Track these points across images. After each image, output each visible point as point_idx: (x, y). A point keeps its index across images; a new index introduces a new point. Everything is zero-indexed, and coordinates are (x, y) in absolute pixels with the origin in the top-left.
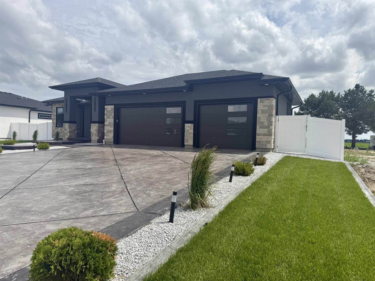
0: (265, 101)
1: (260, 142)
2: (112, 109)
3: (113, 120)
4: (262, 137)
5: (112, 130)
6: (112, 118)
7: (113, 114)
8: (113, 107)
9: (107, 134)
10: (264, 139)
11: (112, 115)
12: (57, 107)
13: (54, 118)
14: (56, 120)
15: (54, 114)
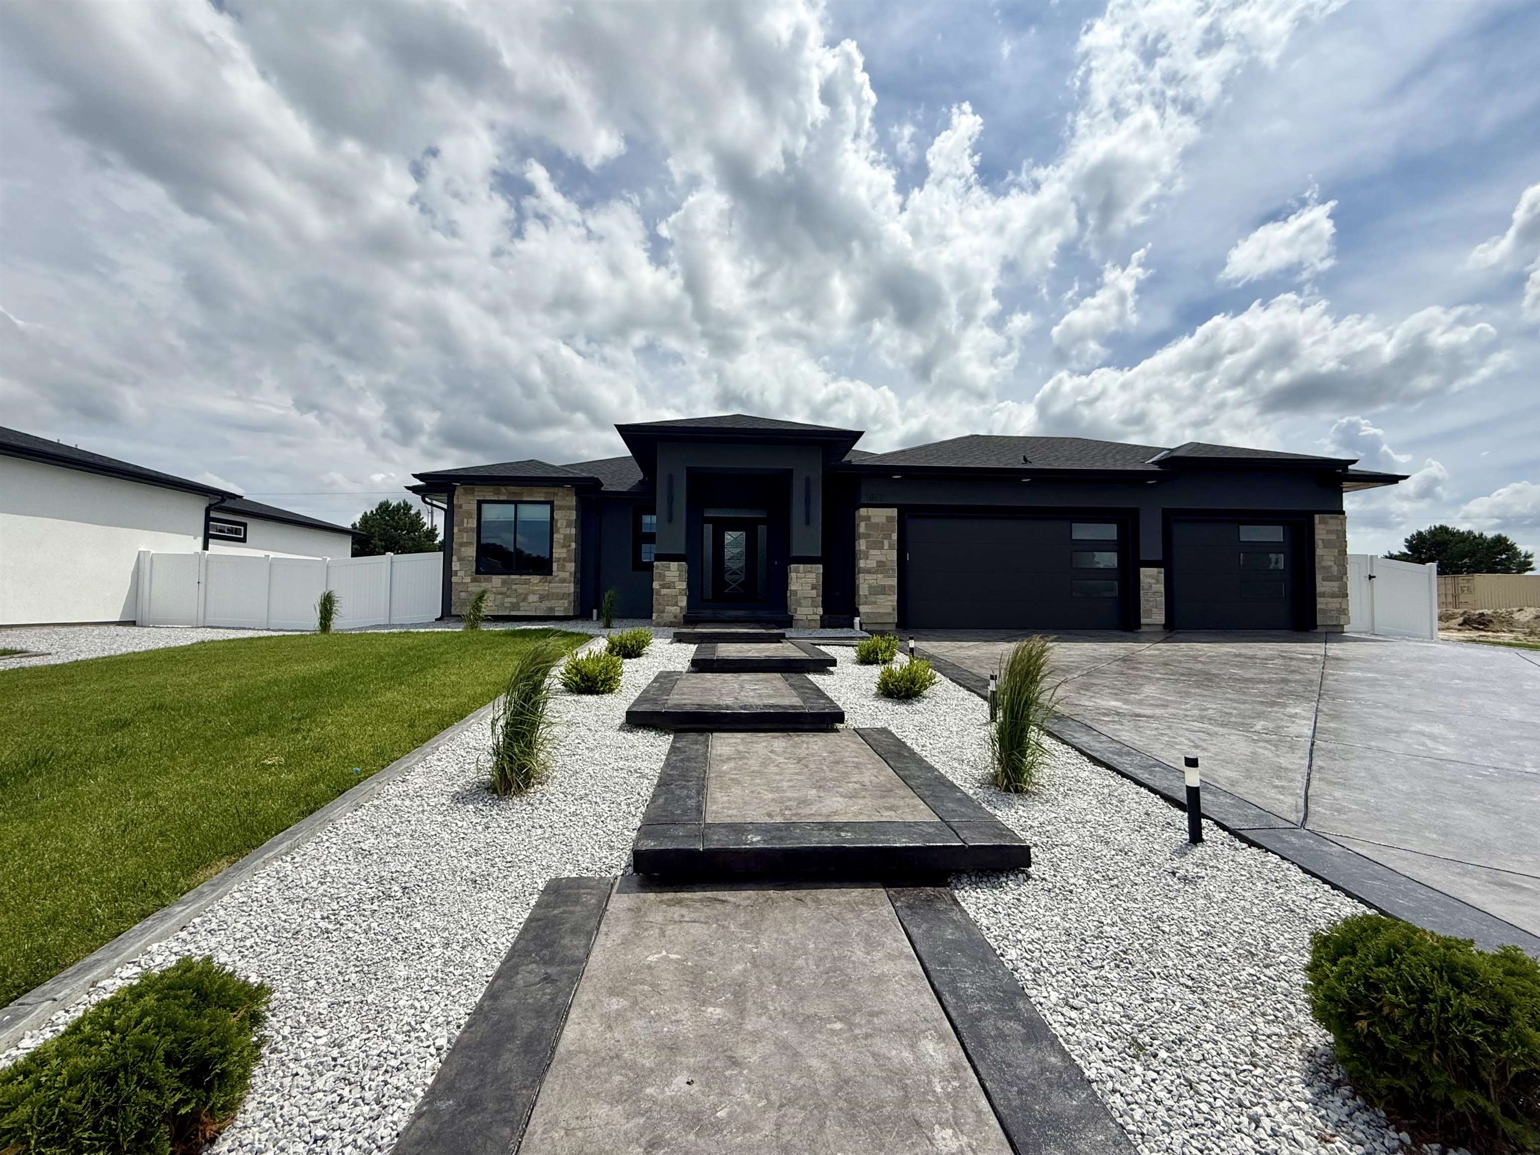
0: (1331, 521)
1: (1325, 611)
3: (893, 555)
4: (1330, 600)
5: (891, 586)
6: (890, 548)
7: (895, 536)
10: (1334, 603)
11: (889, 537)
12: (482, 499)
13: (465, 540)
14: (475, 549)
15: (465, 525)
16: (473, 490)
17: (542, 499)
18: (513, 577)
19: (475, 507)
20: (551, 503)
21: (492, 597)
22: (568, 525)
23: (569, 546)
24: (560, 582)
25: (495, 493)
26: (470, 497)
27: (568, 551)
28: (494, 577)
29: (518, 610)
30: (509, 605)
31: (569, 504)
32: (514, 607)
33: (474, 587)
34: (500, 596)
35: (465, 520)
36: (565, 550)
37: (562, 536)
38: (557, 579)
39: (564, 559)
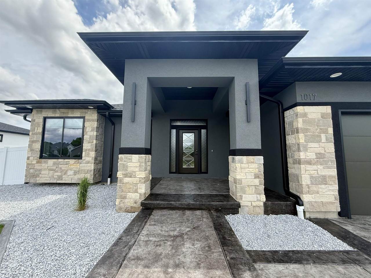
3: (331, 148)
5: (331, 177)
7: (331, 130)
8: (328, 109)
11: (326, 132)
12: (46, 116)
13: (35, 139)
14: (40, 144)
15: (36, 131)
16: (41, 112)
17: (79, 116)
18: (60, 160)
19: (41, 120)
20: (83, 118)
21: (47, 172)
22: (92, 130)
23: (93, 142)
24: (86, 163)
25: (53, 113)
26: (39, 115)
27: (92, 145)
28: (49, 160)
29: (62, 180)
30: (56, 177)
31: (93, 118)
32: (59, 178)
33: (37, 167)
34: (52, 172)
35: (36, 128)
36: (90, 144)
37: (88, 137)
38: (84, 161)
39: (89, 150)
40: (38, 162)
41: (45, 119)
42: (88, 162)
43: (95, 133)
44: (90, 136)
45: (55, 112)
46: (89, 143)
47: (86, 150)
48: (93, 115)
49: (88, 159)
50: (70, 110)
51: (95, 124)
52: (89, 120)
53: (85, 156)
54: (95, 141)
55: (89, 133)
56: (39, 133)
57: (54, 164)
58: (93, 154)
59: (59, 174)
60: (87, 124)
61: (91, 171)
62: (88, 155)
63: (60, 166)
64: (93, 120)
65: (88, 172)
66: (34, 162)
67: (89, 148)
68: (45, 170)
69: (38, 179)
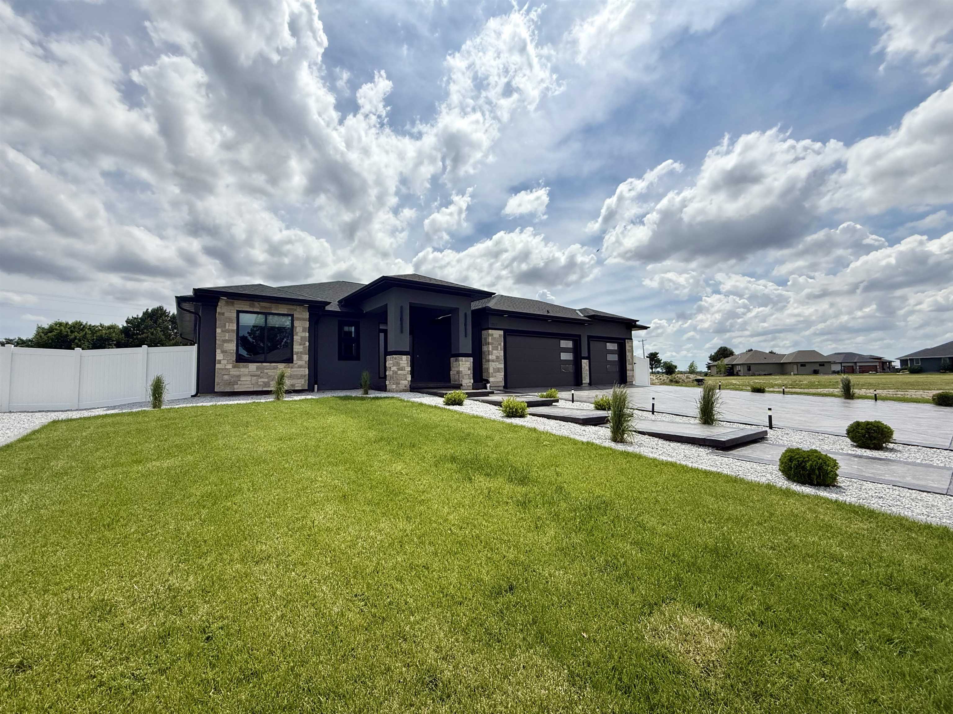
0: (629, 342)
2: (500, 335)
3: (502, 353)
4: (630, 372)
5: (502, 368)
6: (501, 350)
7: (502, 344)
8: (501, 332)
9: (494, 374)
12: (240, 309)
13: (227, 338)
14: (235, 344)
15: (227, 327)
16: (233, 303)
17: (285, 313)
18: (264, 364)
19: (235, 315)
21: (249, 378)
22: (304, 331)
23: (305, 344)
24: (298, 368)
25: (250, 306)
26: (231, 308)
27: (304, 347)
28: (250, 364)
29: (269, 387)
30: (262, 383)
31: (304, 317)
32: (266, 385)
33: (235, 372)
34: (255, 378)
35: (227, 324)
36: (302, 347)
37: (299, 338)
38: (296, 365)
39: (301, 353)
40: (234, 367)
41: (238, 312)
42: (300, 367)
43: (307, 334)
44: (302, 337)
45: (253, 306)
46: (300, 345)
47: (297, 353)
48: (304, 313)
49: (300, 363)
50: (273, 305)
51: (307, 324)
52: (298, 319)
53: (297, 360)
54: (307, 344)
55: (299, 334)
56: (232, 330)
57: (258, 368)
58: (306, 357)
59: (266, 380)
60: (296, 323)
61: (305, 376)
62: (300, 359)
63: (265, 371)
64: (304, 320)
65: (302, 376)
66: (229, 366)
67: (301, 350)
68: (245, 375)
69: (236, 386)
